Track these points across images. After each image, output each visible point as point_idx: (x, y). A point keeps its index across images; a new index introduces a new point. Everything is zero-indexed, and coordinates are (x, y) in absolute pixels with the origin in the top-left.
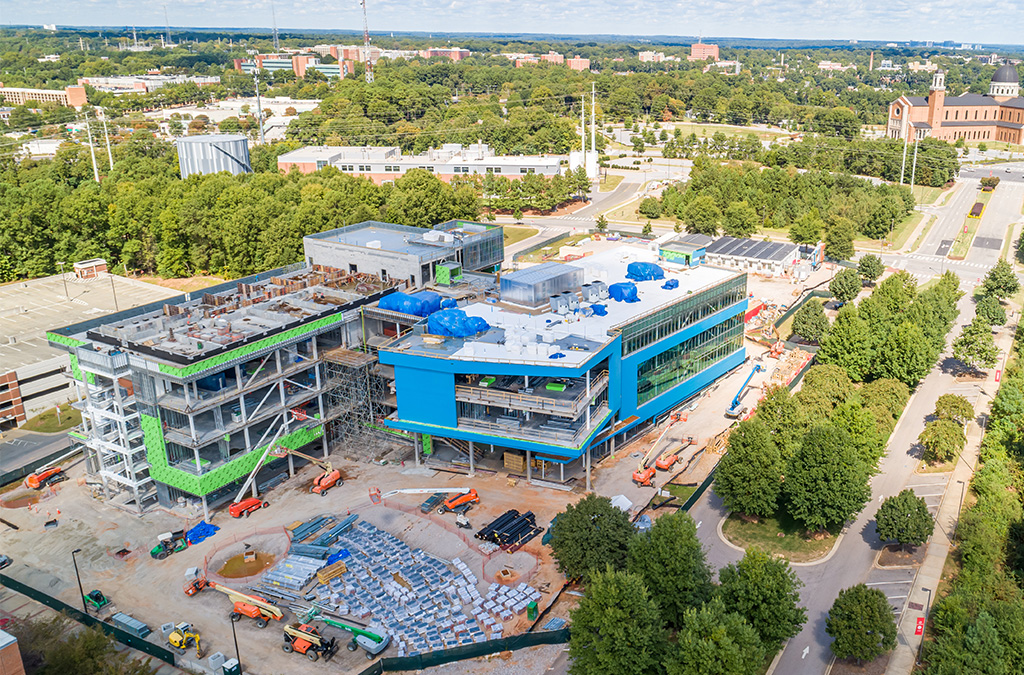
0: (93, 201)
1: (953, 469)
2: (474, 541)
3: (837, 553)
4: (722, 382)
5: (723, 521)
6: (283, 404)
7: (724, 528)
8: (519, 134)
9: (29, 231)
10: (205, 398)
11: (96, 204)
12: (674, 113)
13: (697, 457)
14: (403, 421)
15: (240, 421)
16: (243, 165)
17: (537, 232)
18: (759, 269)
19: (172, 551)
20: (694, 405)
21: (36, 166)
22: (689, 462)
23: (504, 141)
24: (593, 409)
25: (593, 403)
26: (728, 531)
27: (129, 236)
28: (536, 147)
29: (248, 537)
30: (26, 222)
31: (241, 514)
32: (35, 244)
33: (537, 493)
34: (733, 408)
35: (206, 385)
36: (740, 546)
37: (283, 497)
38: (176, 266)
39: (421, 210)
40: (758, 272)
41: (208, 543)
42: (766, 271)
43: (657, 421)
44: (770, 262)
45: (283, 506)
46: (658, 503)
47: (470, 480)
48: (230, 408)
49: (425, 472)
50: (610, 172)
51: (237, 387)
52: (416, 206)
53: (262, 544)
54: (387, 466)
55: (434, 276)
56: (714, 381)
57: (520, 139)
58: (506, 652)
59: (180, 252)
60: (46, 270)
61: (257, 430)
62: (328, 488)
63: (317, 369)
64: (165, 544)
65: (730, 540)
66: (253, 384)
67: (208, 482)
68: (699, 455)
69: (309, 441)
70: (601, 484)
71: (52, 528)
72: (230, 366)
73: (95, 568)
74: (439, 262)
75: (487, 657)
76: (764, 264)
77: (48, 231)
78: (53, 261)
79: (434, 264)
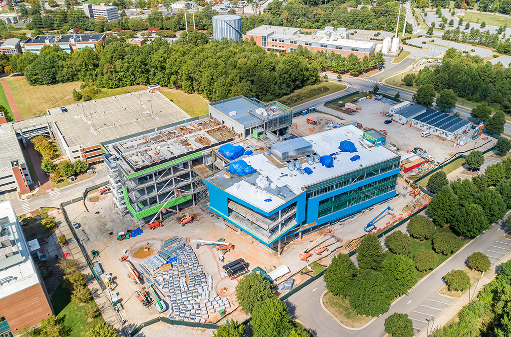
0: (161, 57)
1: (460, 296)
2: (221, 268)
3: (367, 327)
4: (375, 207)
5: (327, 291)
6: (174, 187)
7: (325, 294)
8: (370, 19)
9: (140, 67)
10: (140, 184)
11: (163, 59)
12: (468, 5)
13: (337, 250)
14: (211, 207)
15: (155, 193)
16: (237, 31)
17: (346, 87)
18: (440, 134)
19: (124, 239)
20: (355, 218)
21: (169, 19)
22: (332, 252)
23: (362, 22)
24: (282, 225)
25: (283, 222)
26: (326, 297)
27: (172, 74)
28: (377, 27)
29: (150, 239)
30: (139, 63)
31: (151, 228)
32: (142, 72)
33: (258, 251)
34: (368, 227)
35: (142, 180)
36: (326, 307)
37: (170, 223)
38: (187, 89)
39: (287, 76)
40: (439, 135)
41: (138, 238)
42: (444, 136)
43: (331, 223)
44: (447, 132)
45: (169, 227)
46: (304, 272)
47: (237, 235)
48: (151, 189)
49: (223, 226)
50: (406, 48)
51: (153, 180)
52: (285, 73)
53: (153, 244)
54: (213, 217)
55: (252, 134)
56: (372, 205)
57: (370, 22)
58: (204, 329)
59: (189, 83)
60: (146, 82)
61: (162, 196)
62: (186, 223)
63: (190, 173)
64: (122, 236)
65: (323, 303)
66: (160, 179)
67: (140, 215)
68: (339, 249)
69: (185, 201)
70: (287, 253)
71: (97, 215)
72: (150, 173)
73: (101, 237)
74: (255, 128)
75: (197, 328)
76: (443, 132)
77: (147, 67)
78: (148, 79)
79: (252, 128)
